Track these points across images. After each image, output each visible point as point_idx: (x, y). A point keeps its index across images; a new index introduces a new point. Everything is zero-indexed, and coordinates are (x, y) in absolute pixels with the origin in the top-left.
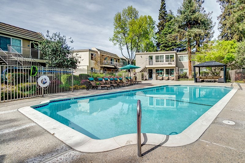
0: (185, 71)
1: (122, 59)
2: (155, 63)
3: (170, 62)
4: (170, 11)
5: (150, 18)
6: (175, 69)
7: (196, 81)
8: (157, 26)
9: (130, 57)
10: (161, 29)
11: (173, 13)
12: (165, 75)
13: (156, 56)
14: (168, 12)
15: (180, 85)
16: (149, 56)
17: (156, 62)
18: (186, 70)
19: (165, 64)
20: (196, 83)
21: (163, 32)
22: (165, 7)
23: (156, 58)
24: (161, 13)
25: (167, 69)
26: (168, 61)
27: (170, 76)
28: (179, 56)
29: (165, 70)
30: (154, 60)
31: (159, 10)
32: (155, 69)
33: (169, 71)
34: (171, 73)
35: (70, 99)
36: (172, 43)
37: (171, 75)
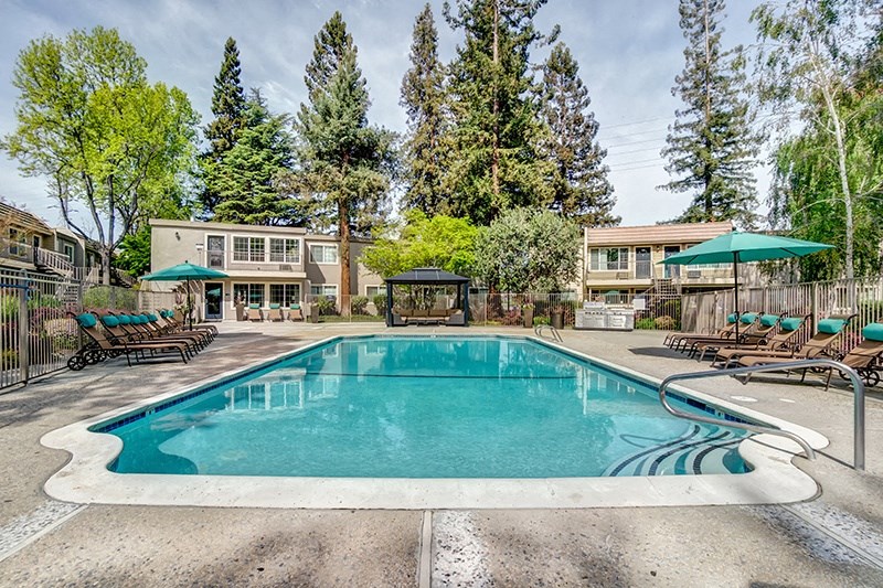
0: (327, 292)
1: (62, 237)
2: (233, 261)
3: (285, 263)
4: (256, 92)
5: (181, 99)
6: (300, 284)
7: (392, 324)
8: (206, 132)
9: (101, 230)
10: (224, 145)
11: (266, 103)
12: (267, 303)
13: (236, 239)
14: (247, 93)
15: (373, 336)
16: (209, 237)
17: (236, 258)
18: (331, 290)
19: (267, 270)
20: (391, 328)
21: (232, 157)
22: (238, 72)
23: (236, 246)
24: (220, 91)
25: (277, 286)
26: (278, 260)
27: (284, 308)
28: (309, 244)
29: (267, 290)
30: (229, 252)
31: (217, 80)
32: (233, 283)
33: (284, 293)
34: (287, 299)
35: (143, 414)
36: (264, 200)
37: (287, 305)
